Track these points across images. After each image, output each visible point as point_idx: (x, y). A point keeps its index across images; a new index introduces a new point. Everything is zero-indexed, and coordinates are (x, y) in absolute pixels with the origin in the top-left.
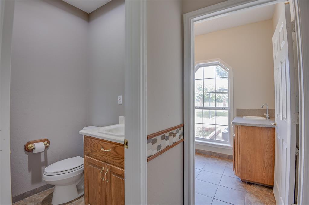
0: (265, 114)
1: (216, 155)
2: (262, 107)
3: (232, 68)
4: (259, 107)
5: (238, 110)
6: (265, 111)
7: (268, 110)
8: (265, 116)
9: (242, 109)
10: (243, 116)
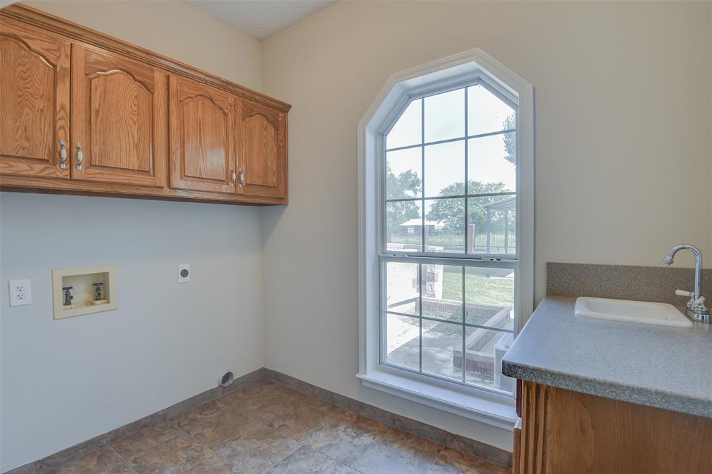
0: (679, 292)
1: (462, 445)
2: (669, 258)
3: (531, 87)
4: (655, 258)
5: (552, 268)
6: (684, 277)
7: (702, 271)
8: (682, 305)
9: (570, 265)
10: (577, 297)
